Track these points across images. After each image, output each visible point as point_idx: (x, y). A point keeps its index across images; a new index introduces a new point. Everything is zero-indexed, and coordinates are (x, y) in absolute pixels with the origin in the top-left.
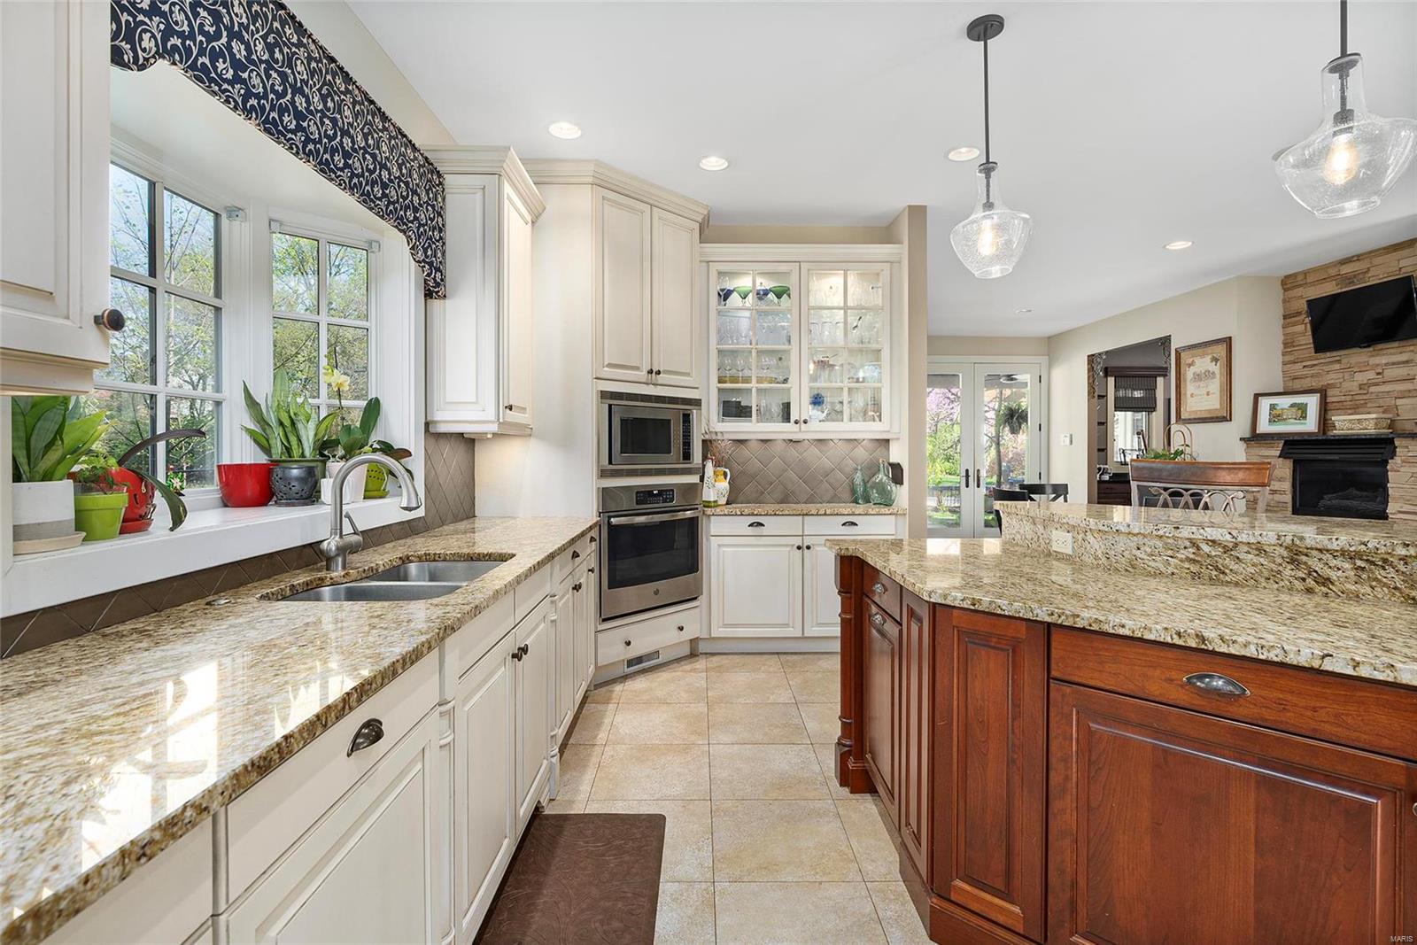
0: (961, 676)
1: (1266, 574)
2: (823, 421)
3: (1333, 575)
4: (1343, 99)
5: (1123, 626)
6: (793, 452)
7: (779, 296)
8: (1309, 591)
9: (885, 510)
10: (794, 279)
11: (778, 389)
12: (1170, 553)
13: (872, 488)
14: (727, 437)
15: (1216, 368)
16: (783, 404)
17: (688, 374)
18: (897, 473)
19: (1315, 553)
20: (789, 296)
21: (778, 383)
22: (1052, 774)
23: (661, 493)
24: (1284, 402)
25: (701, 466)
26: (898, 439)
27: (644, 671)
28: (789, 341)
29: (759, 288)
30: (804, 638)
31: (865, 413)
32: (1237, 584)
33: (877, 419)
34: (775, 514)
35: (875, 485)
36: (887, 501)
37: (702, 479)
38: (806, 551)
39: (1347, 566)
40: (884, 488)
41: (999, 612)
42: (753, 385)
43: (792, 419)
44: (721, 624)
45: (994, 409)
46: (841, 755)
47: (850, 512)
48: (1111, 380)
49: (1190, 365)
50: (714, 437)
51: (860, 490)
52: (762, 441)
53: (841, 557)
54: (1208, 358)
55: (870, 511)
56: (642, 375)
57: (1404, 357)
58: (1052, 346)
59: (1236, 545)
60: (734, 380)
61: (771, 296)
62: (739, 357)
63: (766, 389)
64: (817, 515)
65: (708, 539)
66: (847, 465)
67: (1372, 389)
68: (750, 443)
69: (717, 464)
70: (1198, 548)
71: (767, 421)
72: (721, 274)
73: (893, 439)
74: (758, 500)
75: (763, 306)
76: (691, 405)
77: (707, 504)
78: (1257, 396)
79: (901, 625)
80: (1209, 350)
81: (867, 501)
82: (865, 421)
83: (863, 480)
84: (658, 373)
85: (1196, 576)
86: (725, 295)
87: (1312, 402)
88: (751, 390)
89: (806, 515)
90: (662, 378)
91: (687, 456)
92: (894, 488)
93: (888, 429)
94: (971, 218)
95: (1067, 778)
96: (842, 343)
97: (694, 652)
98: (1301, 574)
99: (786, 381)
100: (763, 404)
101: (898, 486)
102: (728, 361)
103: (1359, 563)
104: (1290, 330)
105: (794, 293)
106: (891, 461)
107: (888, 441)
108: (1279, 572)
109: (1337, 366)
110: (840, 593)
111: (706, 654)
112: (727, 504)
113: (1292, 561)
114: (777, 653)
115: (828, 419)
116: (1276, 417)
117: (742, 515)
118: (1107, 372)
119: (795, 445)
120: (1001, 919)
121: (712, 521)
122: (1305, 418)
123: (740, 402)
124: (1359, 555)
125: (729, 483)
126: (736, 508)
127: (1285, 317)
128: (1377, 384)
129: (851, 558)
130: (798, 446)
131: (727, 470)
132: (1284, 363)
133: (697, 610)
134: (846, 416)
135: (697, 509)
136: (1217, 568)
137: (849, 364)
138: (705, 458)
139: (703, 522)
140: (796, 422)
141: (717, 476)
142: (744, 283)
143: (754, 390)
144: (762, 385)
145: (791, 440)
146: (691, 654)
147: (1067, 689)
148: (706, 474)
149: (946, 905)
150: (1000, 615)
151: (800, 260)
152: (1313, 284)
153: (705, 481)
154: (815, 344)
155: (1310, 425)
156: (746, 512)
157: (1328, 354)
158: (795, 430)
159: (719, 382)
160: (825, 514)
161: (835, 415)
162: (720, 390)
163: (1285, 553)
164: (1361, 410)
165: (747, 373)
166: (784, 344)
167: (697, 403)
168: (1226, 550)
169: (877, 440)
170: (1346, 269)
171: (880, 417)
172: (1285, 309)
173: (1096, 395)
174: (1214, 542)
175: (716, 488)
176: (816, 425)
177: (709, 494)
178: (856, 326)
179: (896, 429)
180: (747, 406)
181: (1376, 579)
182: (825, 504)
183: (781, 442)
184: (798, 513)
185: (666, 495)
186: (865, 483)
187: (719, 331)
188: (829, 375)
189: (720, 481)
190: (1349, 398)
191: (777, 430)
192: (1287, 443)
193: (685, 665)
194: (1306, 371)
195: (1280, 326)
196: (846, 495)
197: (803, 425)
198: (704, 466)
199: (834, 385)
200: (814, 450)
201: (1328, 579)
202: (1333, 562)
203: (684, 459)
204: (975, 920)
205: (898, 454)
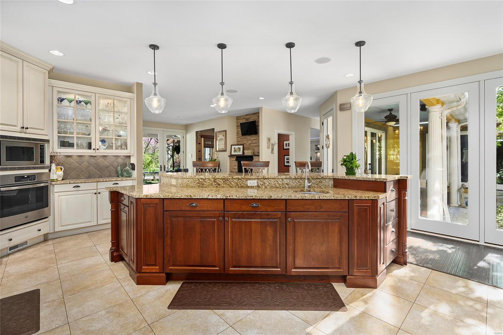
0: (144, 216)
1: (210, 184)
2: (105, 149)
3: (220, 183)
4: (222, 91)
5: (177, 196)
6: (93, 160)
7: (86, 103)
8: (217, 187)
9: (129, 179)
10: (93, 98)
11: (86, 138)
12: (194, 182)
13: (124, 172)
14: (62, 154)
15: (223, 138)
16: (88, 143)
17: (43, 130)
18: (133, 167)
19: (218, 179)
20: (91, 104)
21: (86, 135)
22: (165, 232)
23: (28, 177)
24: (237, 147)
25: (50, 166)
26: (133, 156)
27: (19, 251)
28: (91, 120)
29: (77, 100)
30: (98, 225)
31: (121, 147)
32: (206, 187)
33: (126, 149)
34: (85, 182)
35: (126, 171)
36: (130, 176)
37: (50, 171)
38: (98, 194)
39: (222, 181)
40: (128, 172)
41: (152, 197)
42: (75, 135)
43: (92, 148)
44: (60, 226)
45: (172, 146)
46: (111, 253)
47: (116, 180)
48: (203, 139)
49: (218, 136)
50: (56, 154)
51: (120, 173)
52: (79, 156)
53: (111, 192)
54: (222, 135)
55: (123, 179)
56: (18, 129)
57: (255, 138)
58: (187, 128)
59: (206, 179)
60: (65, 133)
61: (83, 103)
62: (68, 125)
63: (80, 137)
64: (103, 181)
65: (53, 194)
66: (115, 164)
67: (251, 145)
68: (73, 157)
69: (57, 165)
70: (199, 180)
71: (81, 149)
72: (59, 92)
73: (132, 156)
74: (78, 177)
75: (79, 106)
76: (44, 142)
77: (52, 180)
78: (232, 145)
79: (129, 207)
80: (222, 133)
81: (122, 176)
82: (121, 149)
83: (121, 169)
84: (27, 128)
85: (199, 186)
86: (61, 100)
87: (241, 147)
88: (74, 137)
89: (99, 182)
90: (28, 131)
91: (42, 161)
92: (132, 171)
93: (130, 152)
94: (150, 97)
95: (168, 232)
96: (112, 123)
97: (46, 238)
98: (216, 184)
99: (89, 134)
100: (79, 142)
101: (133, 171)
102: (62, 125)
103: (224, 180)
104: (238, 129)
105: (93, 103)
106: (131, 163)
107: (130, 156)
108: (212, 184)
109: (245, 139)
110: (110, 203)
111: (52, 239)
112: (62, 180)
113: (215, 181)
114: (86, 233)
115: (107, 148)
116: (235, 151)
117: (70, 183)
118: (202, 136)
119: (93, 157)
120: (154, 271)
121: (55, 187)
122: (240, 151)
123: (69, 141)
124: (224, 179)
125: (63, 172)
126: (67, 181)
127: (237, 126)
128: (252, 144)
129: (114, 192)
130: (95, 158)
131: (62, 167)
132: (237, 138)
133: (48, 222)
134: (114, 148)
135: (48, 182)
136: (202, 184)
137: (115, 130)
138: (51, 162)
139: (51, 188)
140: (94, 149)
141: (57, 169)
142: (71, 97)
143: (75, 138)
144: (78, 136)
145: (92, 156)
146: (44, 240)
147: (167, 212)
148: (52, 169)
149: (140, 274)
150: (153, 198)
151: (96, 92)
152: (241, 119)
153: (51, 171)
154: (102, 122)
155: (241, 153)
156: (72, 182)
157: (244, 136)
158: (93, 152)
159: (58, 133)
160: (106, 181)
161: (110, 147)
162: (59, 137)
163: (213, 180)
164: (249, 149)
165: (71, 130)
166: (89, 121)
167: (48, 141)
168: (204, 180)
169: (126, 156)
170: (247, 117)
171: (127, 148)
172: (237, 125)
173: (198, 143)
174: (202, 178)
175: (57, 173)
176: (103, 151)
177: (53, 176)
178: (118, 118)
179: (132, 152)
180: (72, 143)
181: (226, 183)
182: (106, 178)
183: (87, 156)
184: (95, 181)
185: (32, 177)
186: (121, 170)
187: (58, 114)
188: (107, 133)
189: (58, 171)
190: (247, 147)
191: (86, 152)
192: (237, 157)
193: (42, 244)
194: (240, 140)
195: (236, 129)
196: (114, 174)
197: (97, 150)
198: (51, 166)
199: (109, 137)
200: (101, 159)
201: (220, 184)
202: (220, 181)
203: (41, 163)
204: (148, 275)
205: (133, 160)
